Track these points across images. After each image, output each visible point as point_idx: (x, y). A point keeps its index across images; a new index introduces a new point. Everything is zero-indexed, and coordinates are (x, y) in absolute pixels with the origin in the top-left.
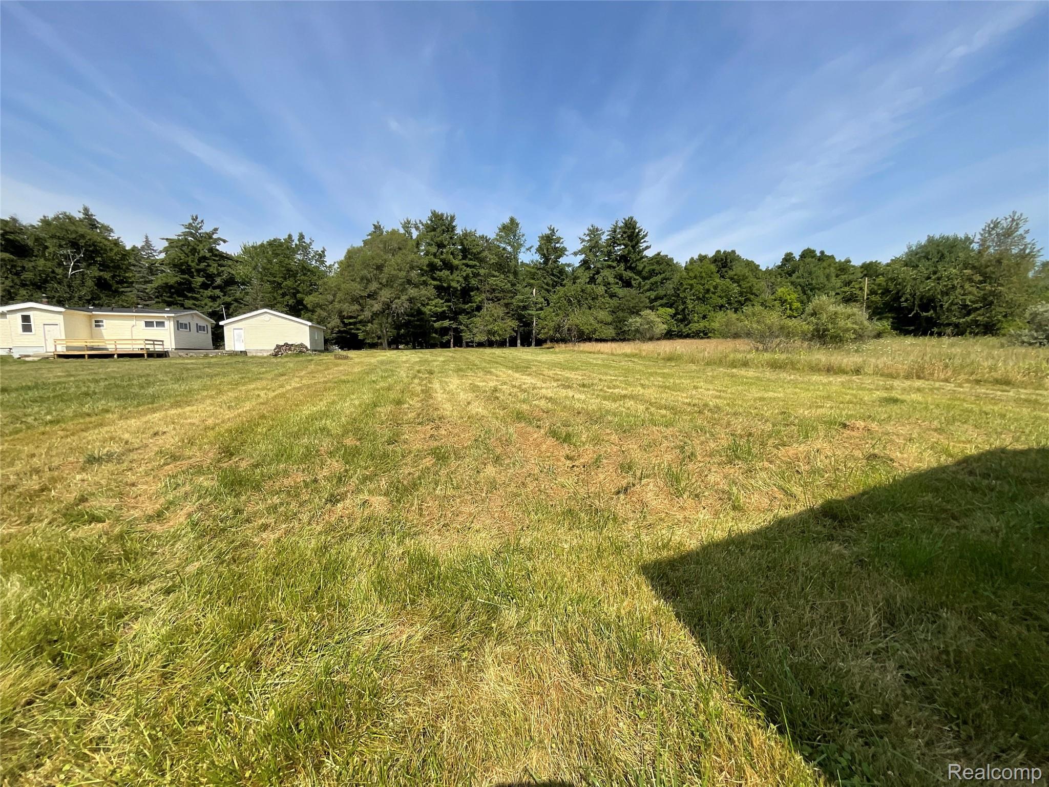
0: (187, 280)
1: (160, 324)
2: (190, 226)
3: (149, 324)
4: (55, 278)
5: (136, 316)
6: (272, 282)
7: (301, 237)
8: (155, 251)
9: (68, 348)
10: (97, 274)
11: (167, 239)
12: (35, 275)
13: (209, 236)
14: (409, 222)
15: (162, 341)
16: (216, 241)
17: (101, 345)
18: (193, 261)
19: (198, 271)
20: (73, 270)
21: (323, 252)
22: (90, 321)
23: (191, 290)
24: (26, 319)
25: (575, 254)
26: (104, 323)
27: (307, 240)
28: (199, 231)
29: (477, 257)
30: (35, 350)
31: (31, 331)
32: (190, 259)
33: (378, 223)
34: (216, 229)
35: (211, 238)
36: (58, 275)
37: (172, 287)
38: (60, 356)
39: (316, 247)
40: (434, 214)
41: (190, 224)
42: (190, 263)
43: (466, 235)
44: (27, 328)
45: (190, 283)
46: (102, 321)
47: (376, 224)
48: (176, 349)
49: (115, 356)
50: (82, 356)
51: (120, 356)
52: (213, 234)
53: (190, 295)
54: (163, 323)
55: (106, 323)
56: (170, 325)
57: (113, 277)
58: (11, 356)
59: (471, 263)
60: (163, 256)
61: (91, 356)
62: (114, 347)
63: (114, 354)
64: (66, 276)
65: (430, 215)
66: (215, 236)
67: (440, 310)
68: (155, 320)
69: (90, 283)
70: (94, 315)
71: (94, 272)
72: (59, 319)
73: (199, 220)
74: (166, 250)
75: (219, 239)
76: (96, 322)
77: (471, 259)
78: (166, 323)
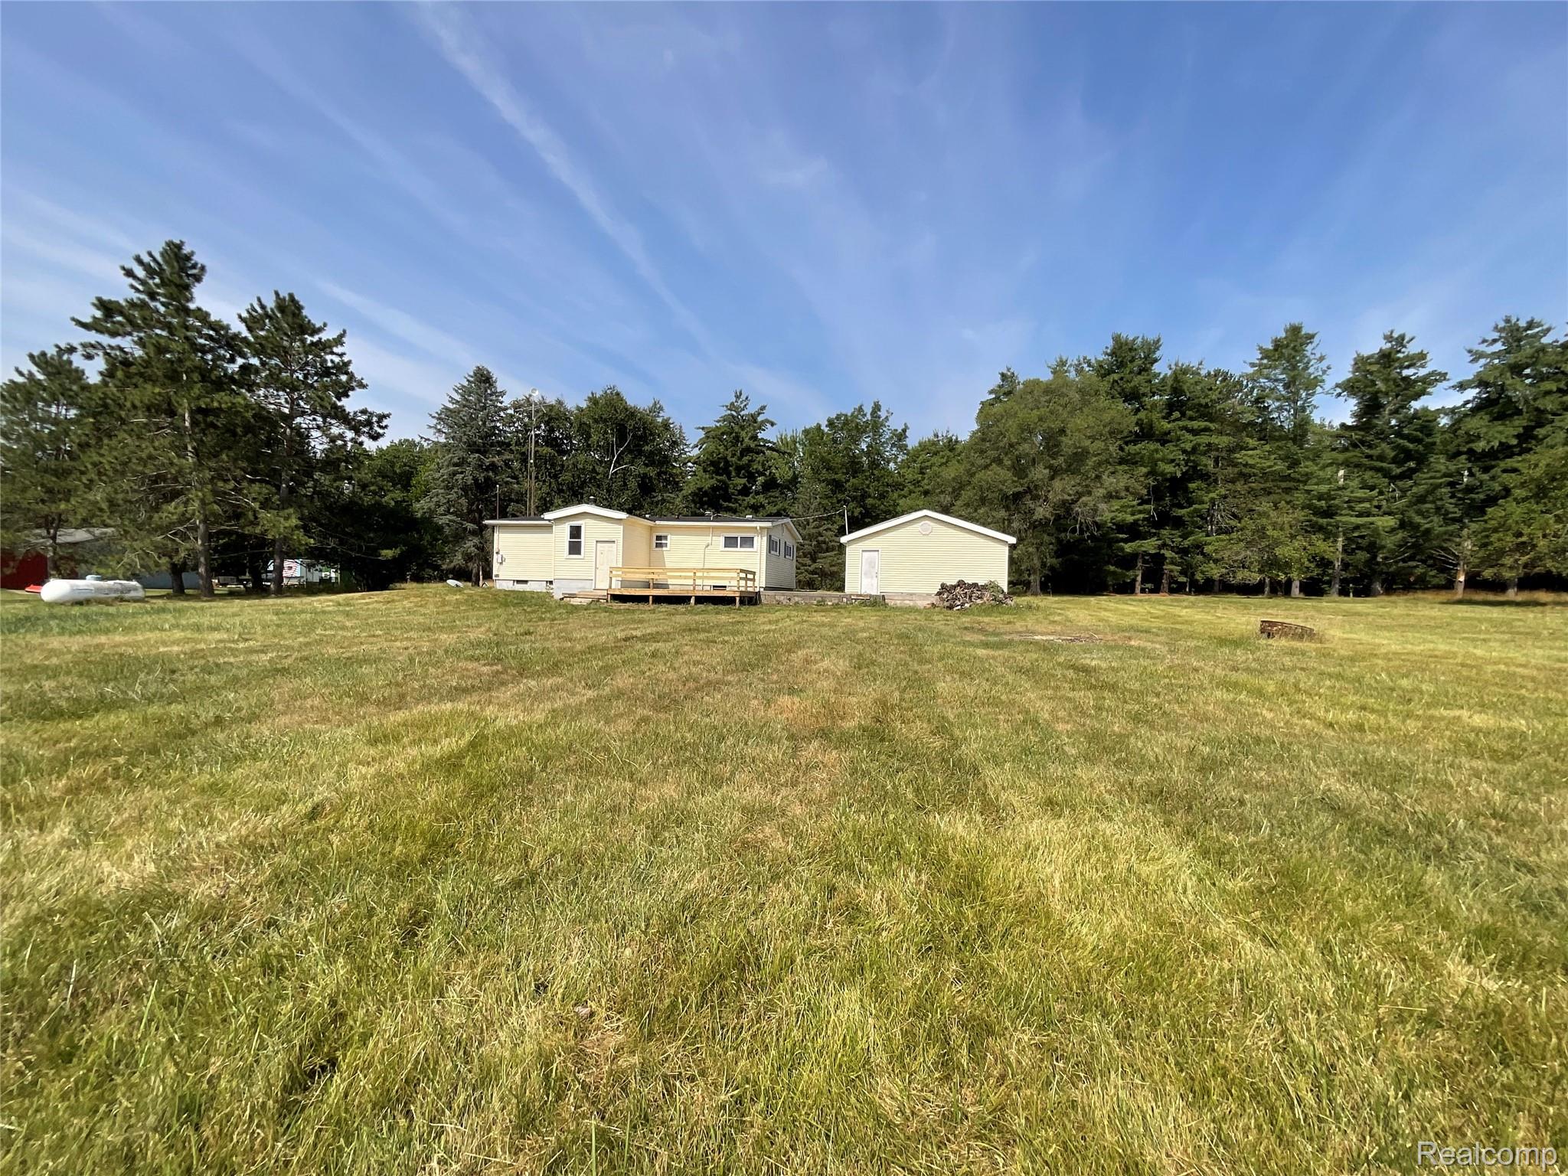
0: (724, 482)
1: (748, 542)
2: (732, 407)
3: (730, 542)
4: (595, 478)
5: (714, 528)
6: (829, 482)
7: (877, 407)
8: (688, 446)
9: (625, 584)
10: (642, 470)
11: (703, 429)
12: (573, 476)
13: (754, 418)
14: (1063, 363)
15: (754, 573)
16: (761, 427)
17: (659, 578)
18: (733, 455)
19: (739, 469)
20: (615, 467)
21: (904, 431)
22: (651, 535)
23: (728, 498)
24: (576, 532)
25: (1462, 387)
26: (668, 542)
27: (883, 414)
28: (742, 413)
29: (1205, 412)
30: (580, 584)
31: (579, 553)
32: (729, 453)
33: (1009, 370)
34: (763, 408)
35: (755, 421)
36: (598, 474)
37: (706, 494)
38: (616, 598)
39: (895, 424)
40: (1117, 339)
41: (732, 404)
42: (729, 458)
43: (1179, 374)
44: (575, 548)
45: (727, 487)
46: (666, 538)
47: (1005, 372)
48: (766, 589)
49: (692, 601)
50: (643, 599)
51: (700, 600)
52: (759, 414)
53: (726, 504)
54: (752, 539)
55: (671, 540)
56: (761, 543)
57: (659, 474)
58: (550, 595)
59: (1195, 424)
60: (696, 452)
61: (658, 600)
62: (691, 582)
63: (689, 598)
64: (606, 475)
65: (1110, 344)
66: (759, 419)
67: (1130, 519)
68: (739, 535)
69: (633, 484)
70: (656, 527)
71: (638, 468)
72: (616, 532)
73: (743, 397)
74: (702, 442)
75: (767, 421)
76: (659, 538)
77: (1191, 419)
78: (755, 539)
